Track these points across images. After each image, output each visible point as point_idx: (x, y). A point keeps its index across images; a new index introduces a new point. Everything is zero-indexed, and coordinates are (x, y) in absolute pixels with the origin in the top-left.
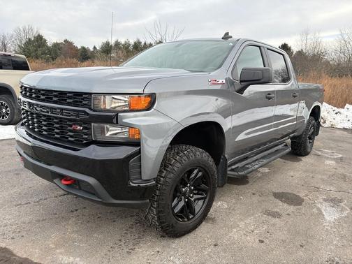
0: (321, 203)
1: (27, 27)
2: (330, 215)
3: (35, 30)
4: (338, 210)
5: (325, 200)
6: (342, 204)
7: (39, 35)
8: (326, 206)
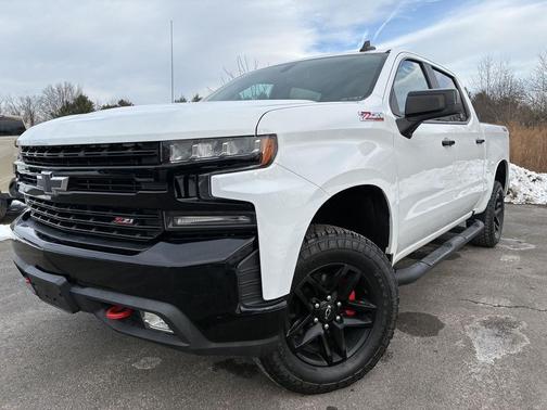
0: (476, 330)
1: (63, 86)
2: (488, 352)
3: (76, 89)
4: (507, 341)
5: (486, 324)
6: (516, 331)
7: (81, 96)
8: (483, 336)
